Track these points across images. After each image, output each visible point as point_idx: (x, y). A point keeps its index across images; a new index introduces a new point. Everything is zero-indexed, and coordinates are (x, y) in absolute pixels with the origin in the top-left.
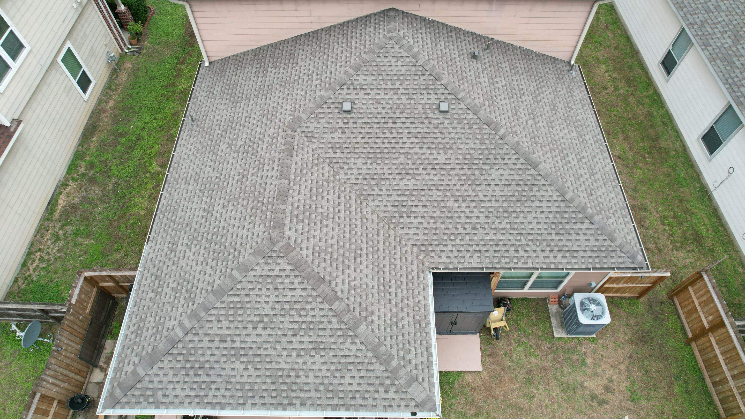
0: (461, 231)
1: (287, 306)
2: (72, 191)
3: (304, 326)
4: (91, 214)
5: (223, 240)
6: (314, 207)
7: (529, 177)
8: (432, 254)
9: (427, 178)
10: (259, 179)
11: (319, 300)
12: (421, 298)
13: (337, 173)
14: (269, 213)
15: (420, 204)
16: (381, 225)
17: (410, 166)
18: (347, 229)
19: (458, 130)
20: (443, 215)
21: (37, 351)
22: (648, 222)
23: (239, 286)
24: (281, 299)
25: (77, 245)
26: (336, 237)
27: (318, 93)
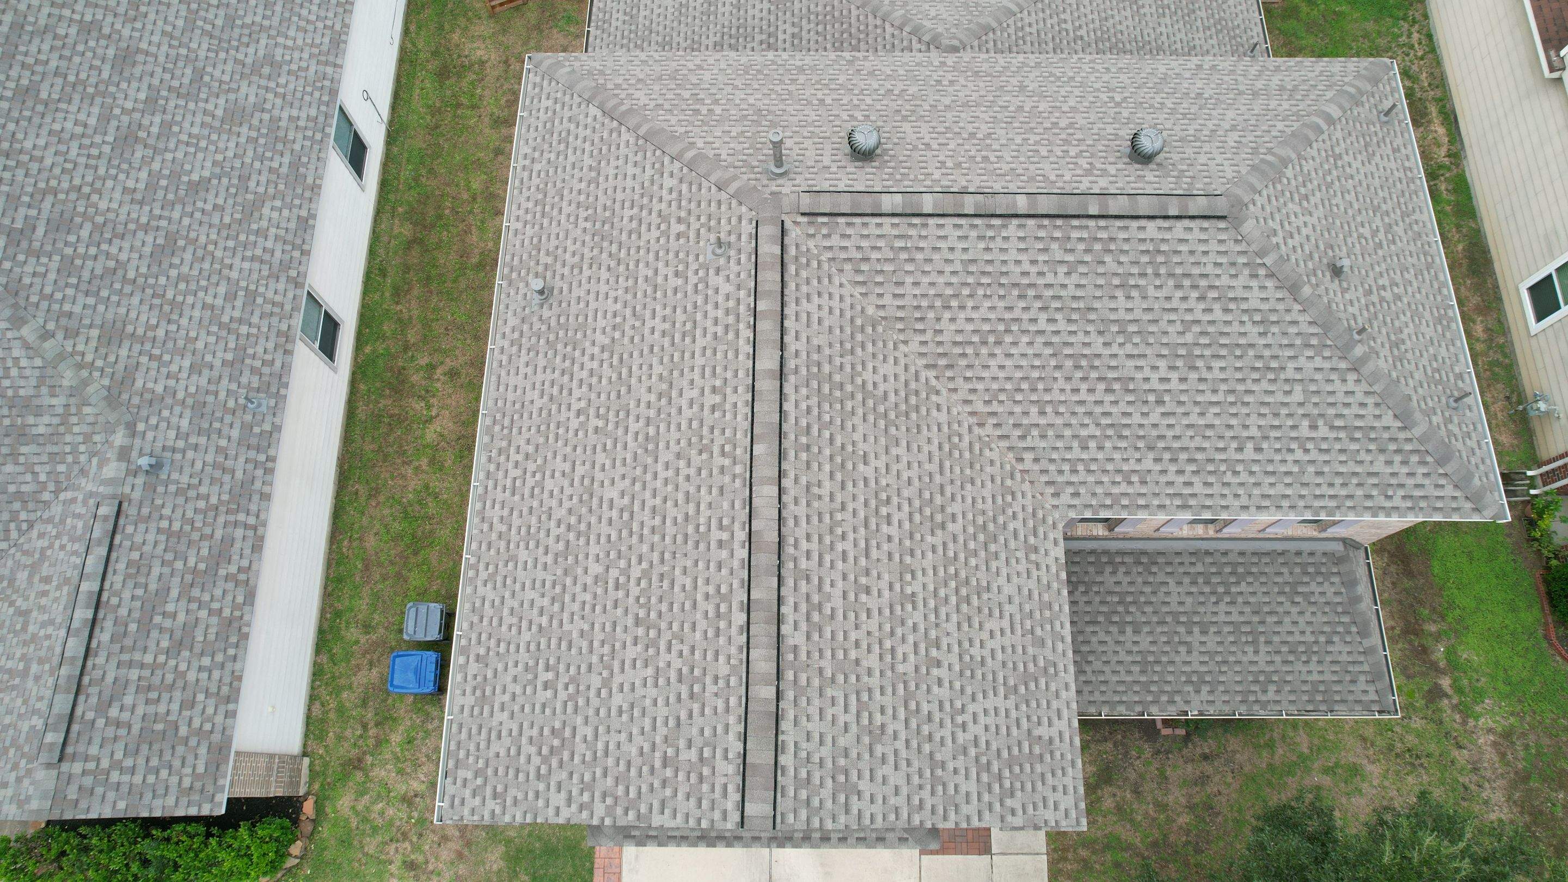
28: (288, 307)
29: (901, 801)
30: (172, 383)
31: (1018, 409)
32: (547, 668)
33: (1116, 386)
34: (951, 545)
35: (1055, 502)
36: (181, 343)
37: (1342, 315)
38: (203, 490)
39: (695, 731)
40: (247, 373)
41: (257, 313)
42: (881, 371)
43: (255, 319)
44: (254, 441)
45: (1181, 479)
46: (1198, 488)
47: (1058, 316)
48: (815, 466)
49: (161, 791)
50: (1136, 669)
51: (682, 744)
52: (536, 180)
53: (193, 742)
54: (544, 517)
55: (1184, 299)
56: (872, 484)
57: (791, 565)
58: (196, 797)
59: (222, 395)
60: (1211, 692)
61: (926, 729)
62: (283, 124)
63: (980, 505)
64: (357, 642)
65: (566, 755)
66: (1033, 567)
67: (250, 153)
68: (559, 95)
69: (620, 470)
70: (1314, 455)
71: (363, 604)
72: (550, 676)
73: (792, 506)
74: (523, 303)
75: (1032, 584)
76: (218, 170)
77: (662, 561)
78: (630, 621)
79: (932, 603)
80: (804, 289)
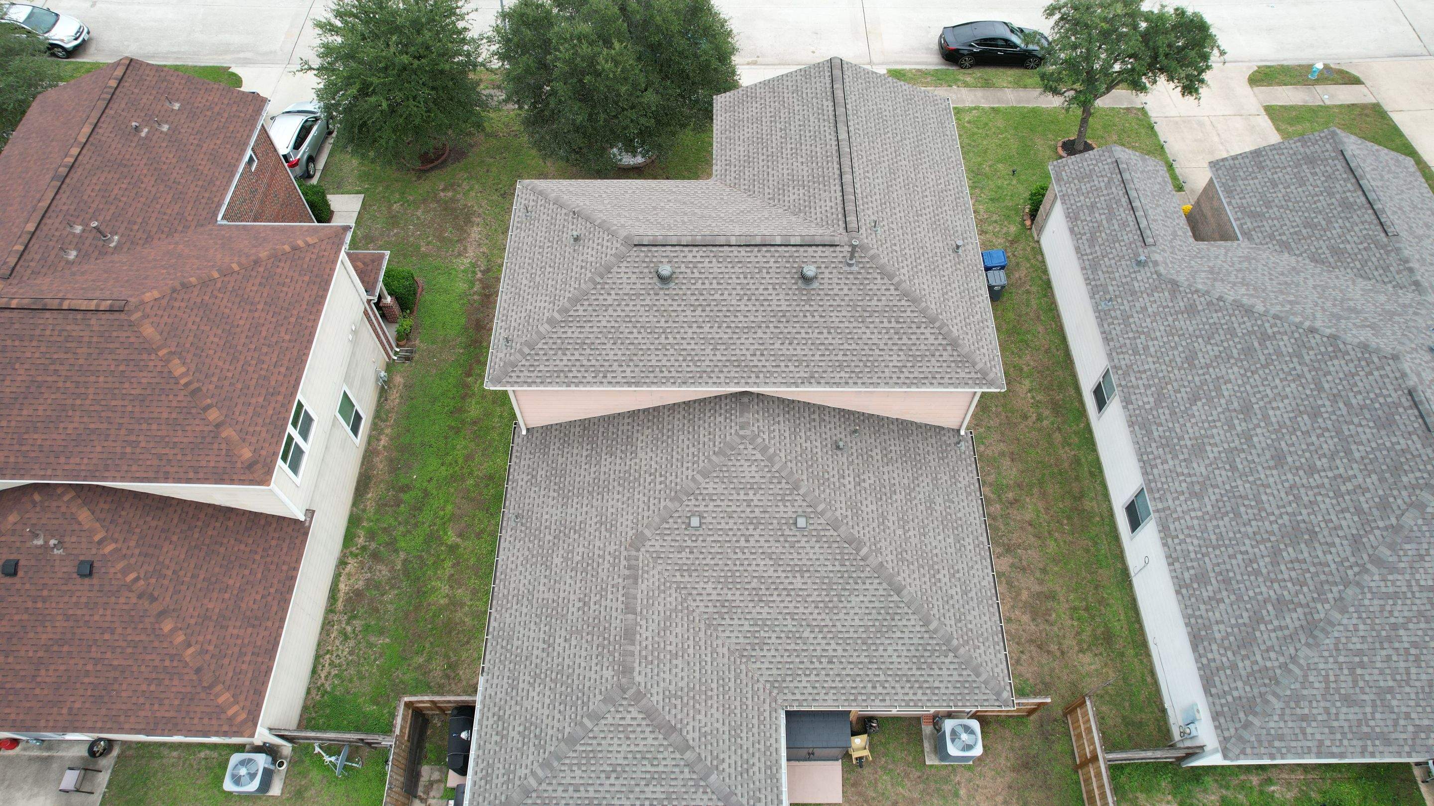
0: (817, 665)
1: (638, 756)
2: (353, 571)
3: (656, 776)
4: (381, 602)
5: (570, 681)
6: (662, 645)
7: (892, 605)
8: (786, 691)
9: (782, 605)
10: (602, 609)
11: (670, 749)
12: (773, 741)
13: (685, 600)
14: (617, 655)
15: (774, 635)
16: (732, 659)
17: (763, 592)
18: (697, 668)
19: (817, 549)
20: (797, 648)
21: (347, 778)
22: (1054, 615)
23: (591, 735)
24: (632, 748)
25: (371, 645)
26: (686, 679)
27: (663, 503)
34: (765, 151)
35: (715, 181)
40: (1119, 316)
44: (1100, 288)
48: (824, 153)
49: (1075, 163)
54: (932, 167)
56: (799, 157)
57: (831, 121)
63: (751, 169)
64: (1031, 286)
66: (728, 159)
69: (903, 169)
72: (917, 120)
73: (832, 137)
74: (967, 253)
75: (729, 154)
77: (880, 134)
79: (773, 132)
80: (834, 210)
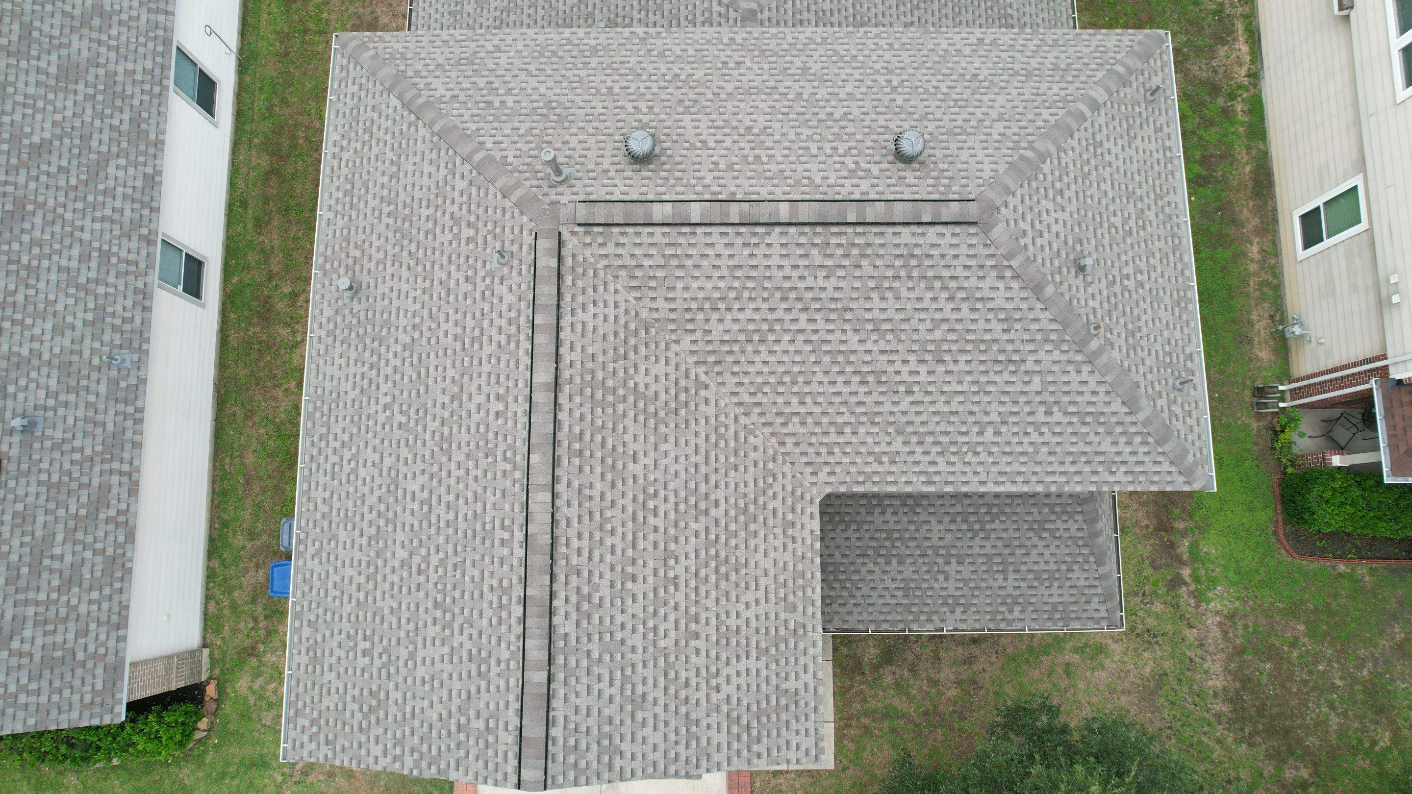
2: (1237, 68)
28: (142, 265)
29: (659, 756)
30: (36, 345)
31: (780, 400)
32: (365, 638)
33: (870, 379)
34: (713, 530)
35: (814, 480)
36: (41, 306)
37: (1082, 311)
38: (77, 443)
39: (482, 705)
40: (108, 331)
41: (113, 273)
42: (653, 372)
43: (111, 279)
44: (121, 395)
45: (927, 459)
46: (942, 467)
47: (818, 316)
48: (587, 469)
49: (66, 707)
50: (900, 593)
51: (472, 714)
52: (344, 171)
53: (90, 664)
54: (359, 502)
55: (935, 299)
56: (641, 480)
57: (563, 562)
58: (98, 710)
59: (87, 354)
60: (965, 612)
61: (683, 694)
62: (120, 78)
63: (742, 489)
64: (244, 548)
65: (382, 714)
66: (789, 542)
67: (89, 111)
68: (364, 81)
69: (420, 466)
70: (1048, 437)
71: (246, 514)
72: (367, 645)
73: (564, 509)
74: (336, 295)
75: (788, 556)
76: (58, 131)
77: (456, 553)
78: (430, 605)
79: (693, 583)
80: (580, 299)
